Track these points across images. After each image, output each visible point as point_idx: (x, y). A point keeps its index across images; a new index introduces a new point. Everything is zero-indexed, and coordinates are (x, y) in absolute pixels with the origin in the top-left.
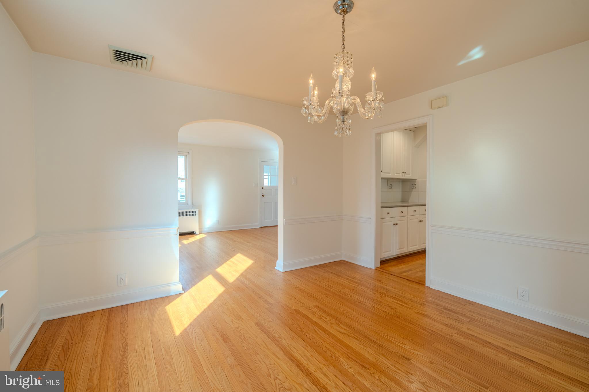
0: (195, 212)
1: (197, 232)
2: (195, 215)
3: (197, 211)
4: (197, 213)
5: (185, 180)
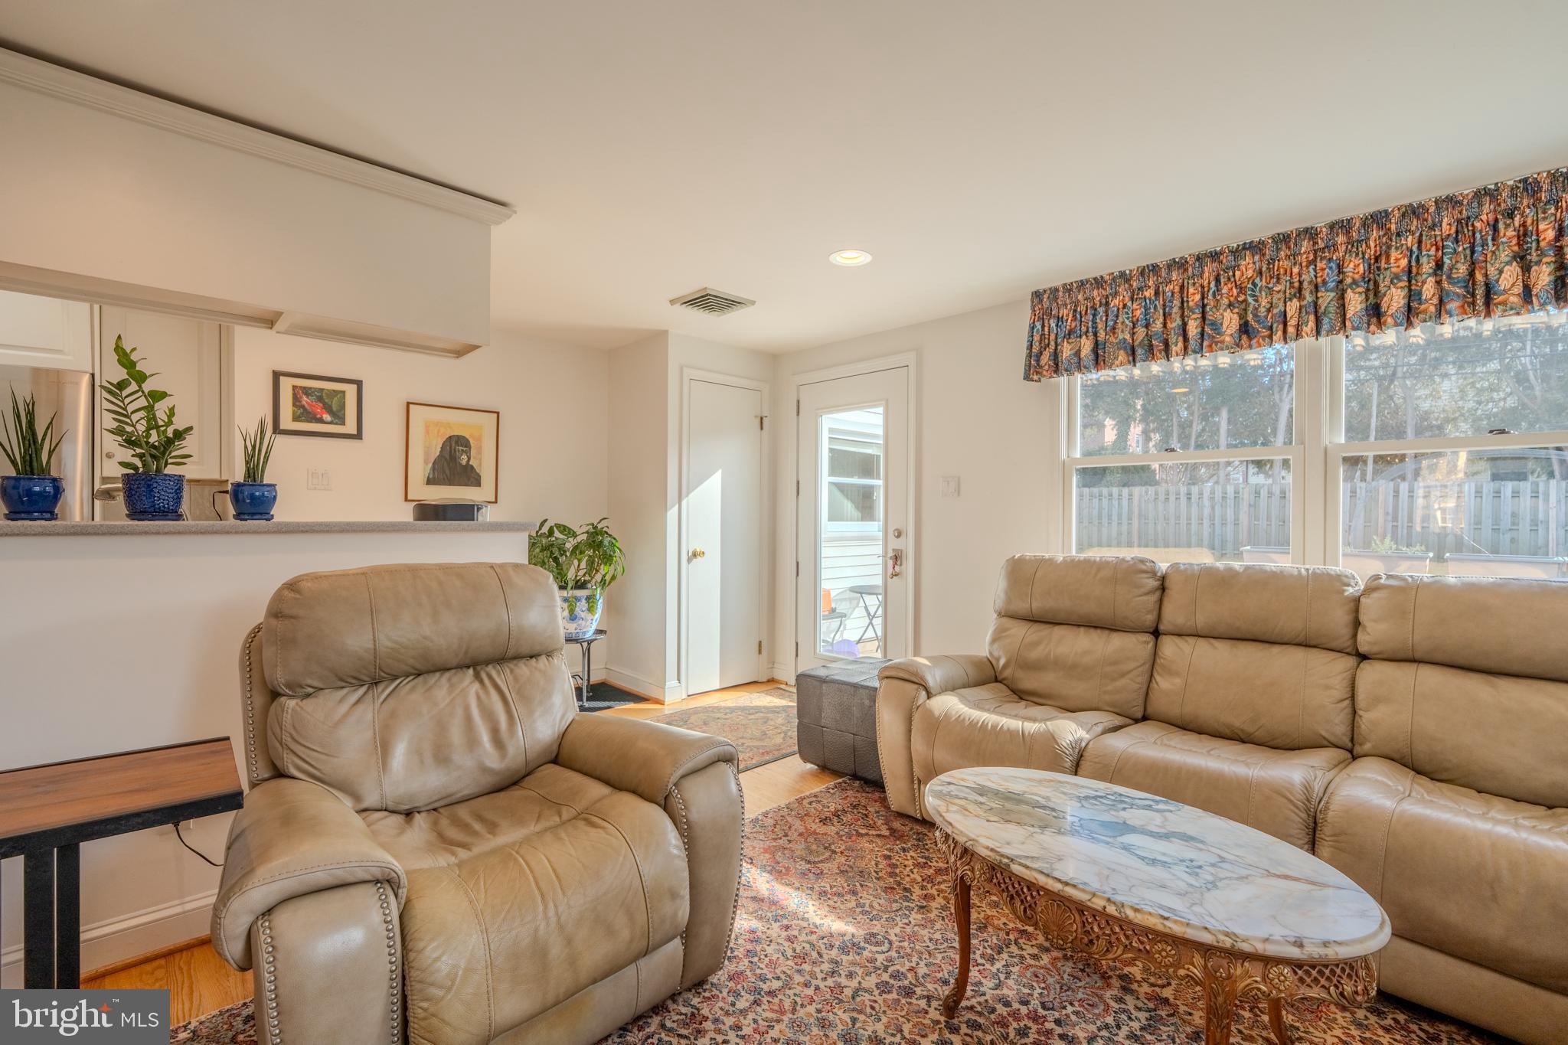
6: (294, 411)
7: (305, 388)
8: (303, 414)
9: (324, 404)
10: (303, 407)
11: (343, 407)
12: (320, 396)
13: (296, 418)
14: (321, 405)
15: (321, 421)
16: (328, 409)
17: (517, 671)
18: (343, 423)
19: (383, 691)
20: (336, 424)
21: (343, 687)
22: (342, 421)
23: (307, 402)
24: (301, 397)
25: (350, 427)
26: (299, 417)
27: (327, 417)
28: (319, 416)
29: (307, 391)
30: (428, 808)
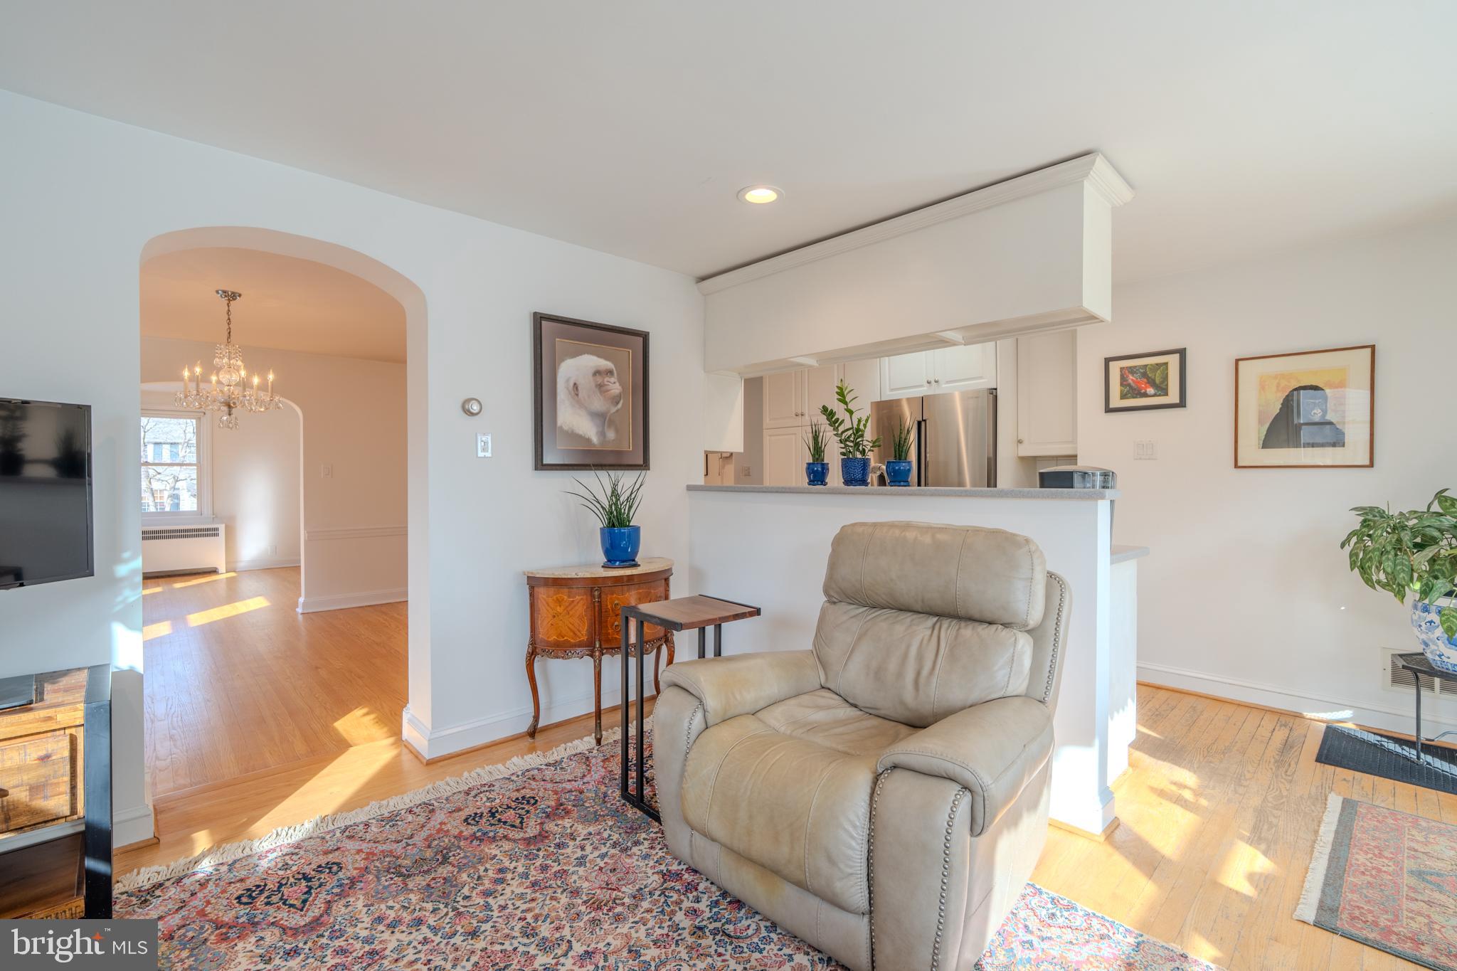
0: (217, 529)
1: (222, 569)
2: (217, 535)
3: (222, 528)
4: (222, 532)
5: (195, 467)
6: (1121, 391)
7: (1130, 367)
8: (1130, 391)
9: (1148, 378)
10: (1129, 385)
11: (1165, 378)
12: (1144, 373)
13: (1123, 397)
14: (1145, 380)
15: (1145, 395)
16: (1152, 383)
17: (963, 631)
18: (1166, 394)
19: (874, 613)
20: (1159, 395)
21: (853, 604)
22: (1164, 391)
23: (1132, 380)
24: (1128, 376)
25: (1173, 397)
26: (1126, 394)
27: (1151, 391)
28: (1143, 391)
29: (1132, 370)
30: (871, 711)
